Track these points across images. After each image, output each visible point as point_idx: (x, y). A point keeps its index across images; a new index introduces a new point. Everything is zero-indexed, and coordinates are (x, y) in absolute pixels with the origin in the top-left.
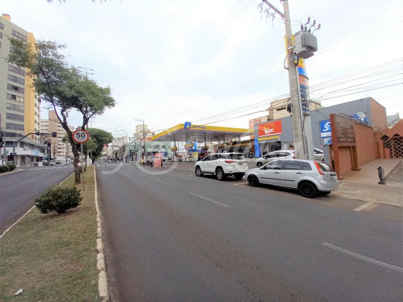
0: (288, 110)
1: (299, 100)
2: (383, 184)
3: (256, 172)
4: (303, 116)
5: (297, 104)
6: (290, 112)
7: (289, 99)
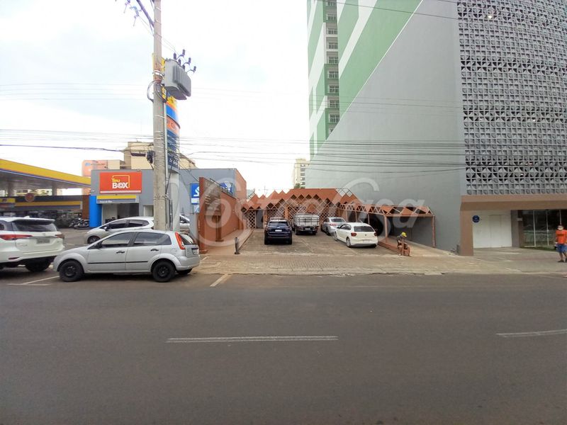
0: (148, 159)
1: (165, 149)
2: (238, 253)
3: (80, 253)
4: (169, 172)
5: (161, 153)
6: (151, 162)
7: (151, 144)
